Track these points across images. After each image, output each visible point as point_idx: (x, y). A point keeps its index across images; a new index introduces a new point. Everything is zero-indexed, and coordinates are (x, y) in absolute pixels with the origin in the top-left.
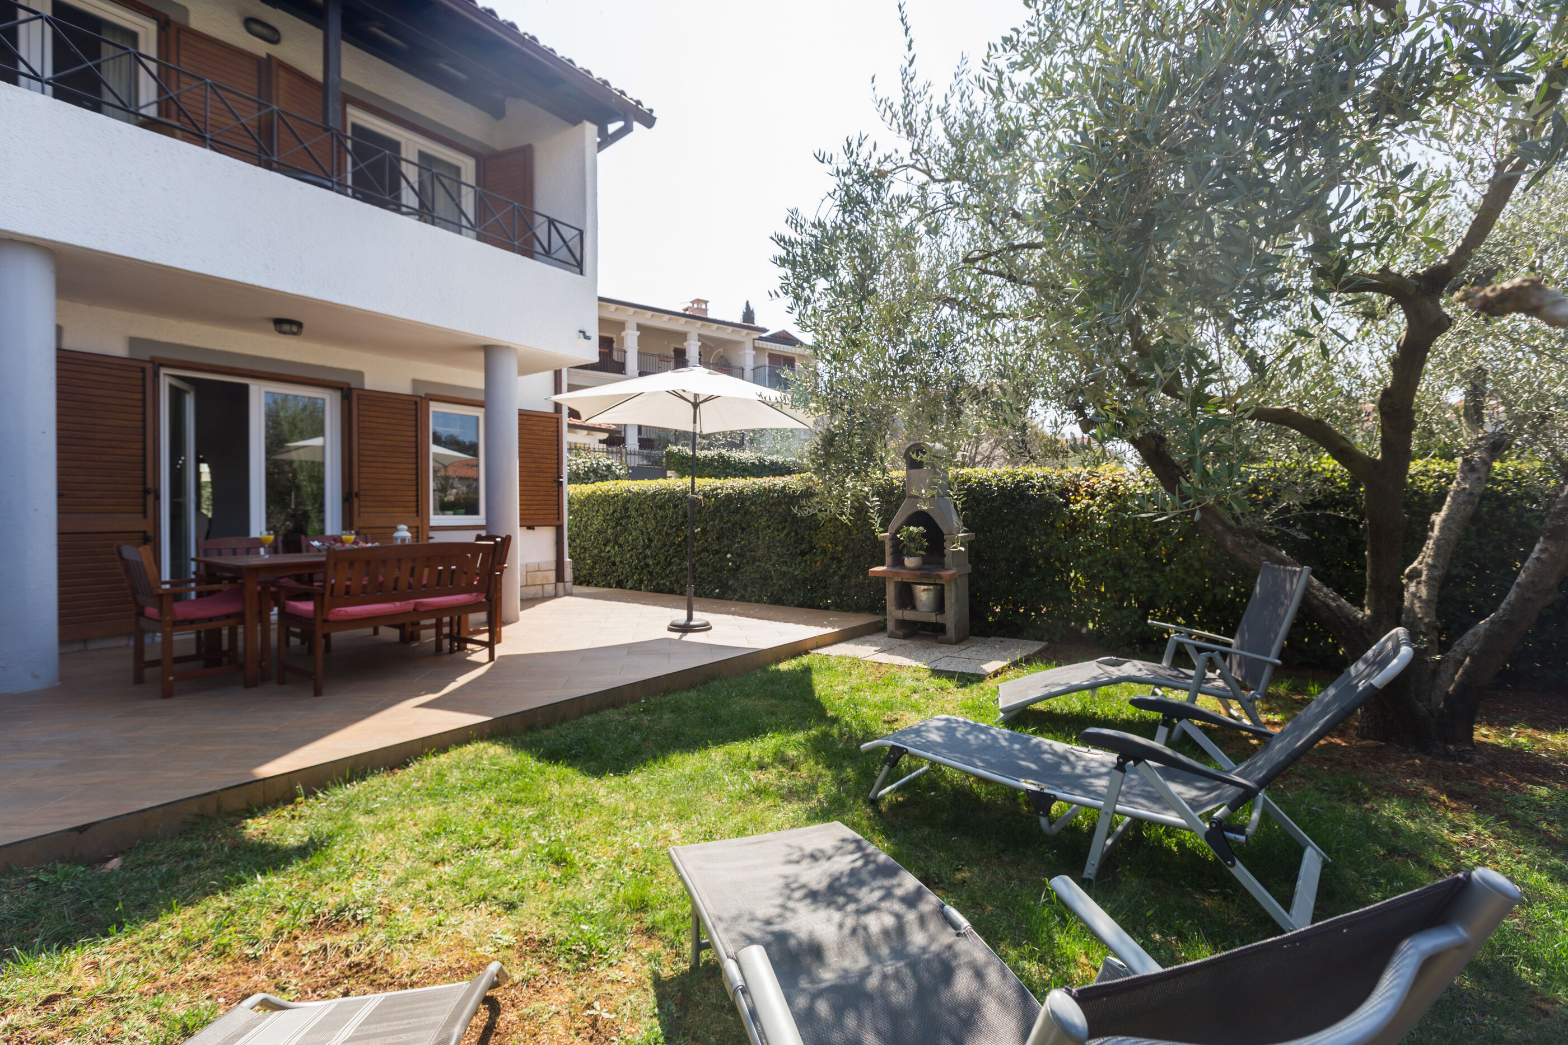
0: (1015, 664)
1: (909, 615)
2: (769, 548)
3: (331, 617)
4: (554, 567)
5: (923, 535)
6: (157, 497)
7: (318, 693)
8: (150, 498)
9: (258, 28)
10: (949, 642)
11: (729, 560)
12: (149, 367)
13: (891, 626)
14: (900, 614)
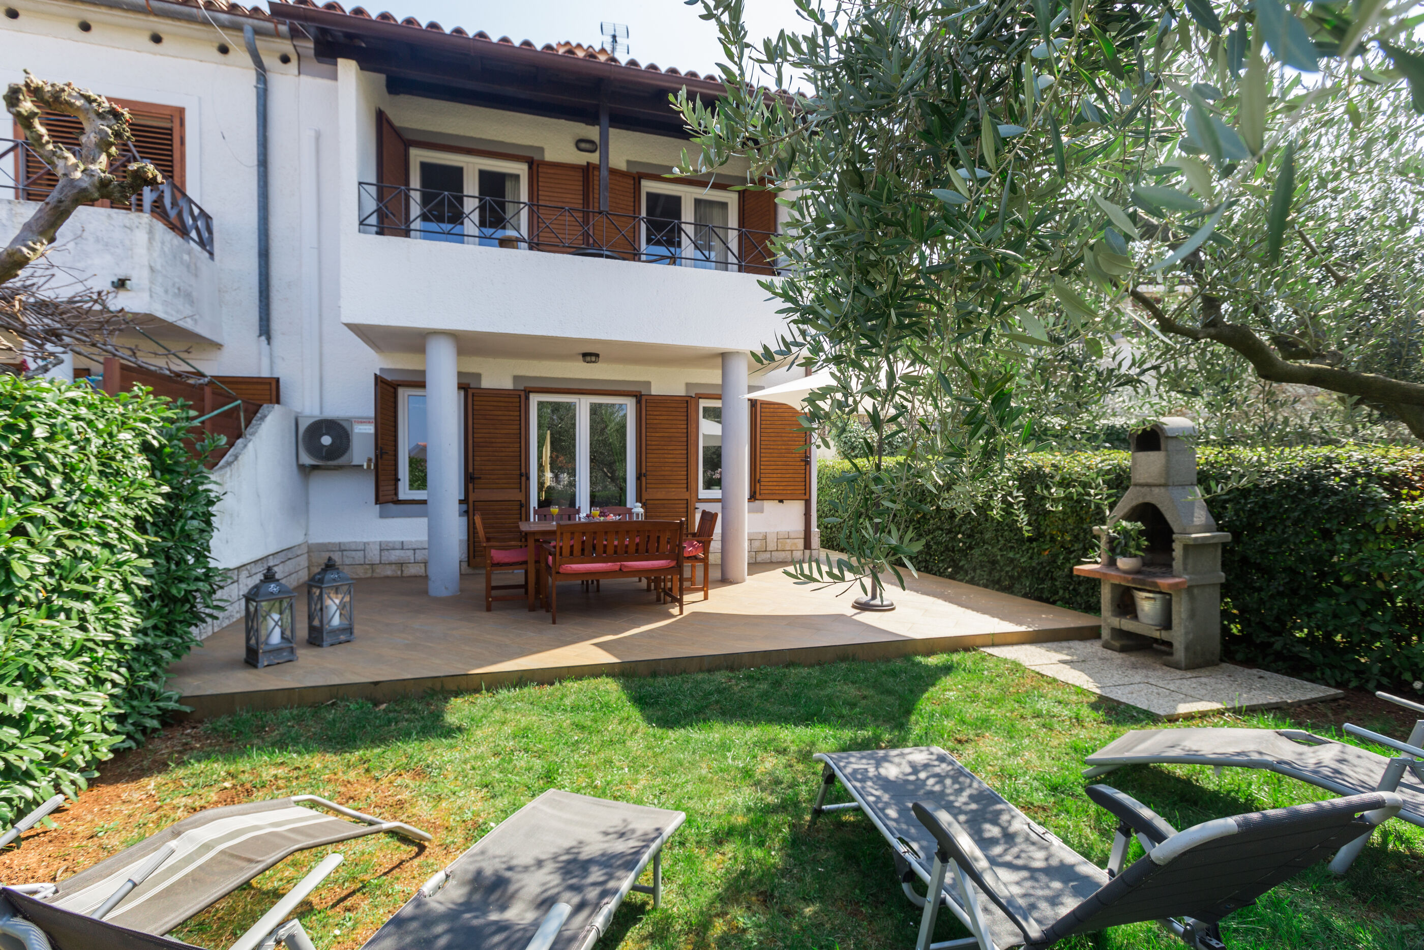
0: (1237, 711)
1: (1127, 624)
2: (997, 530)
3: (561, 571)
4: (802, 535)
5: (1141, 533)
6: (528, 478)
7: (554, 623)
8: (523, 479)
9: (584, 145)
10: (1177, 666)
11: (960, 541)
12: (522, 394)
13: (1106, 634)
14: (1116, 622)
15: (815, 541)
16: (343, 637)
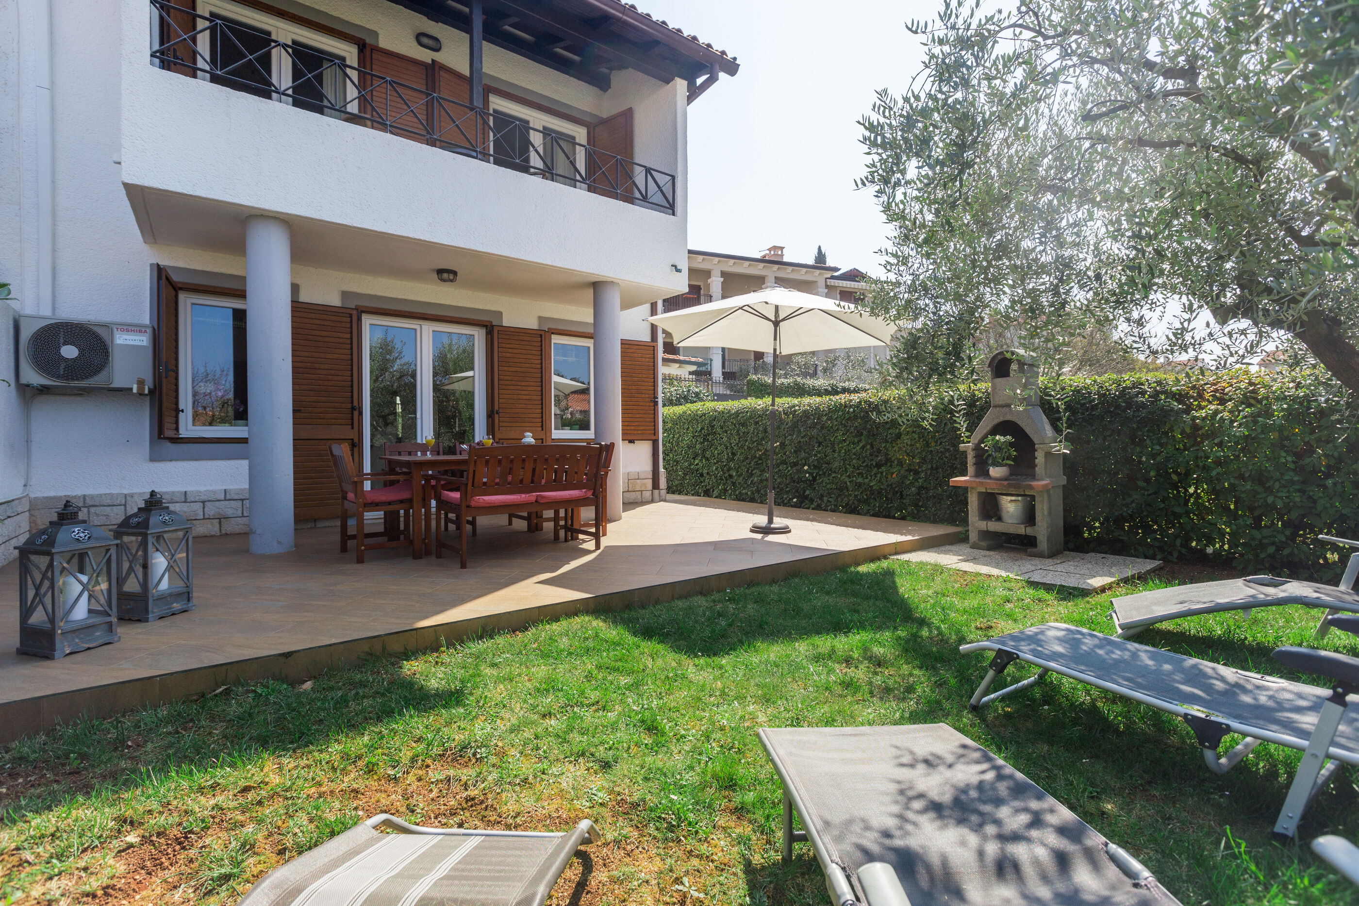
0: (1126, 581)
1: (993, 526)
2: (845, 460)
4: (651, 476)
5: (1011, 445)
6: (361, 413)
7: (463, 566)
8: (356, 413)
9: (425, 40)
10: (1041, 555)
11: (807, 472)
12: (355, 312)
13: (973, 536)
14: (983, 525)
15: (663, 483)
16: (176, 606)
